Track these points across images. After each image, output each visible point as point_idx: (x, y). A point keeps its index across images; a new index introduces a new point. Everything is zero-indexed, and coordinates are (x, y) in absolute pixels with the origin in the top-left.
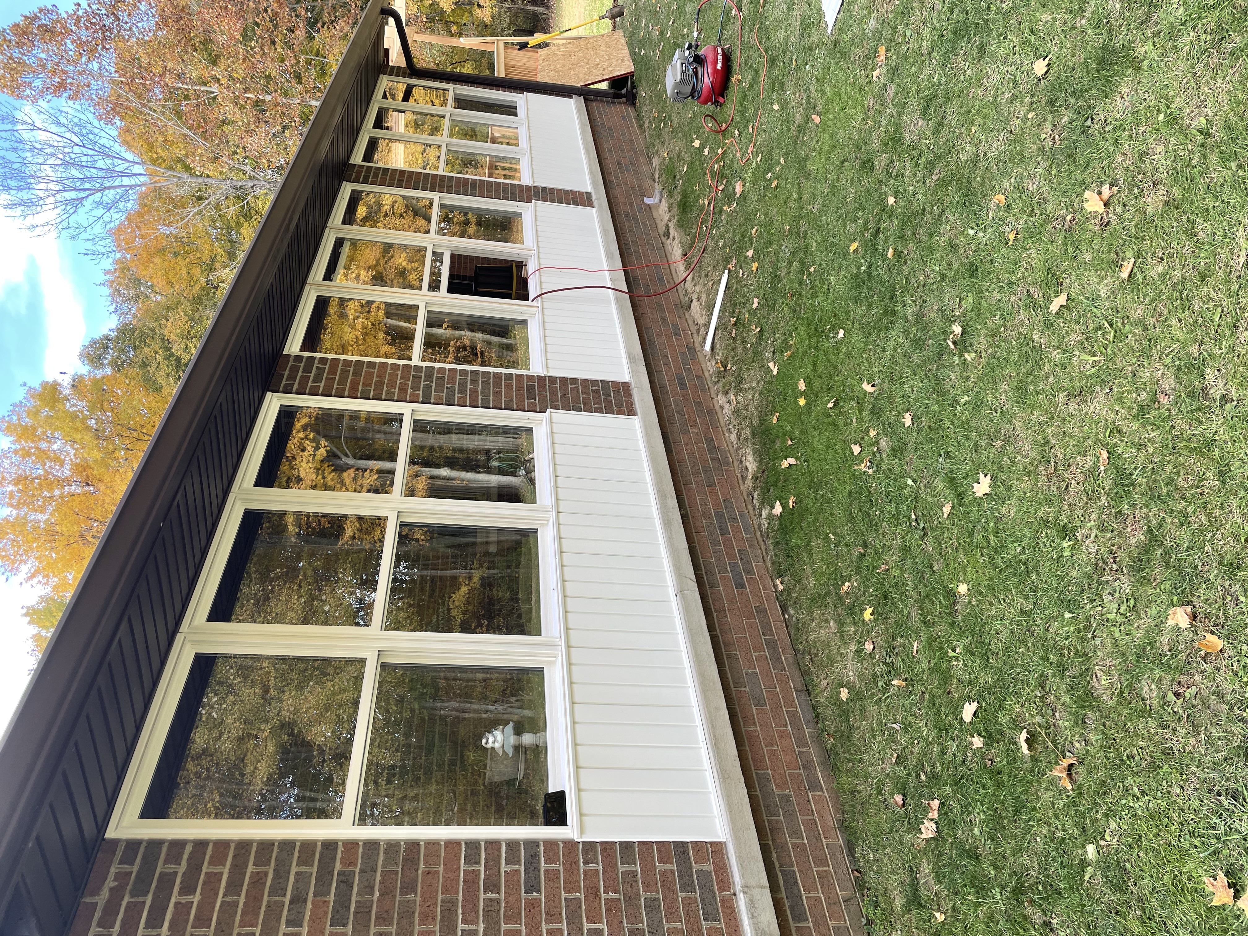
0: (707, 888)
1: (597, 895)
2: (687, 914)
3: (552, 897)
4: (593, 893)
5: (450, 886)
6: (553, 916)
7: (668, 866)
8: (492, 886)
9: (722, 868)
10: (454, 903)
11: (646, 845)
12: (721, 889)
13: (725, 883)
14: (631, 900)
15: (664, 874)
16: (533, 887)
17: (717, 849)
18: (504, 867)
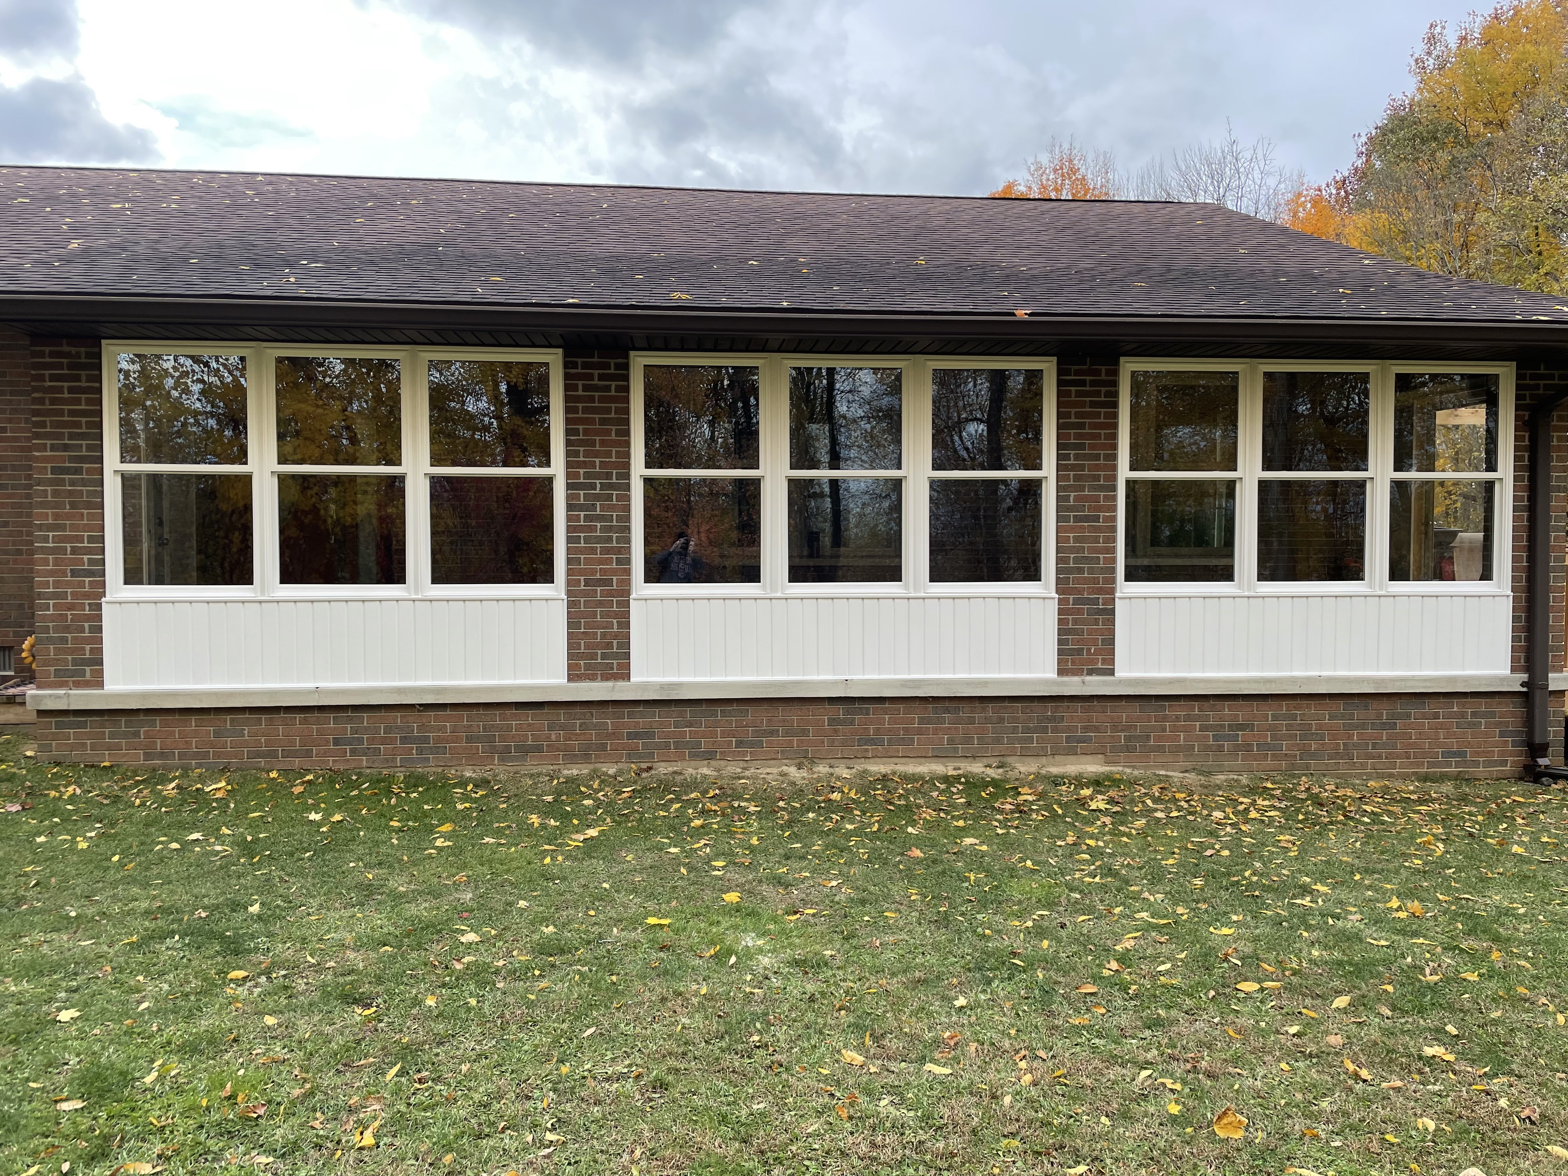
0: (74, 674)
1: (69, 609)
2: (58, 660)
3: (68, 584)
4: (71, 607)
5: (74, 528)
6: (56, 584)
7: (88, 652)
8: (74, 551)
9: (87, 685)
10: (64, 530)
11: (100, 641)
12: (74, 682)
13: (78, 685)
14: (67, 629)
15: (84, 649)
16: (74, 573)
17: (100, 684)
18: (86, 557)
